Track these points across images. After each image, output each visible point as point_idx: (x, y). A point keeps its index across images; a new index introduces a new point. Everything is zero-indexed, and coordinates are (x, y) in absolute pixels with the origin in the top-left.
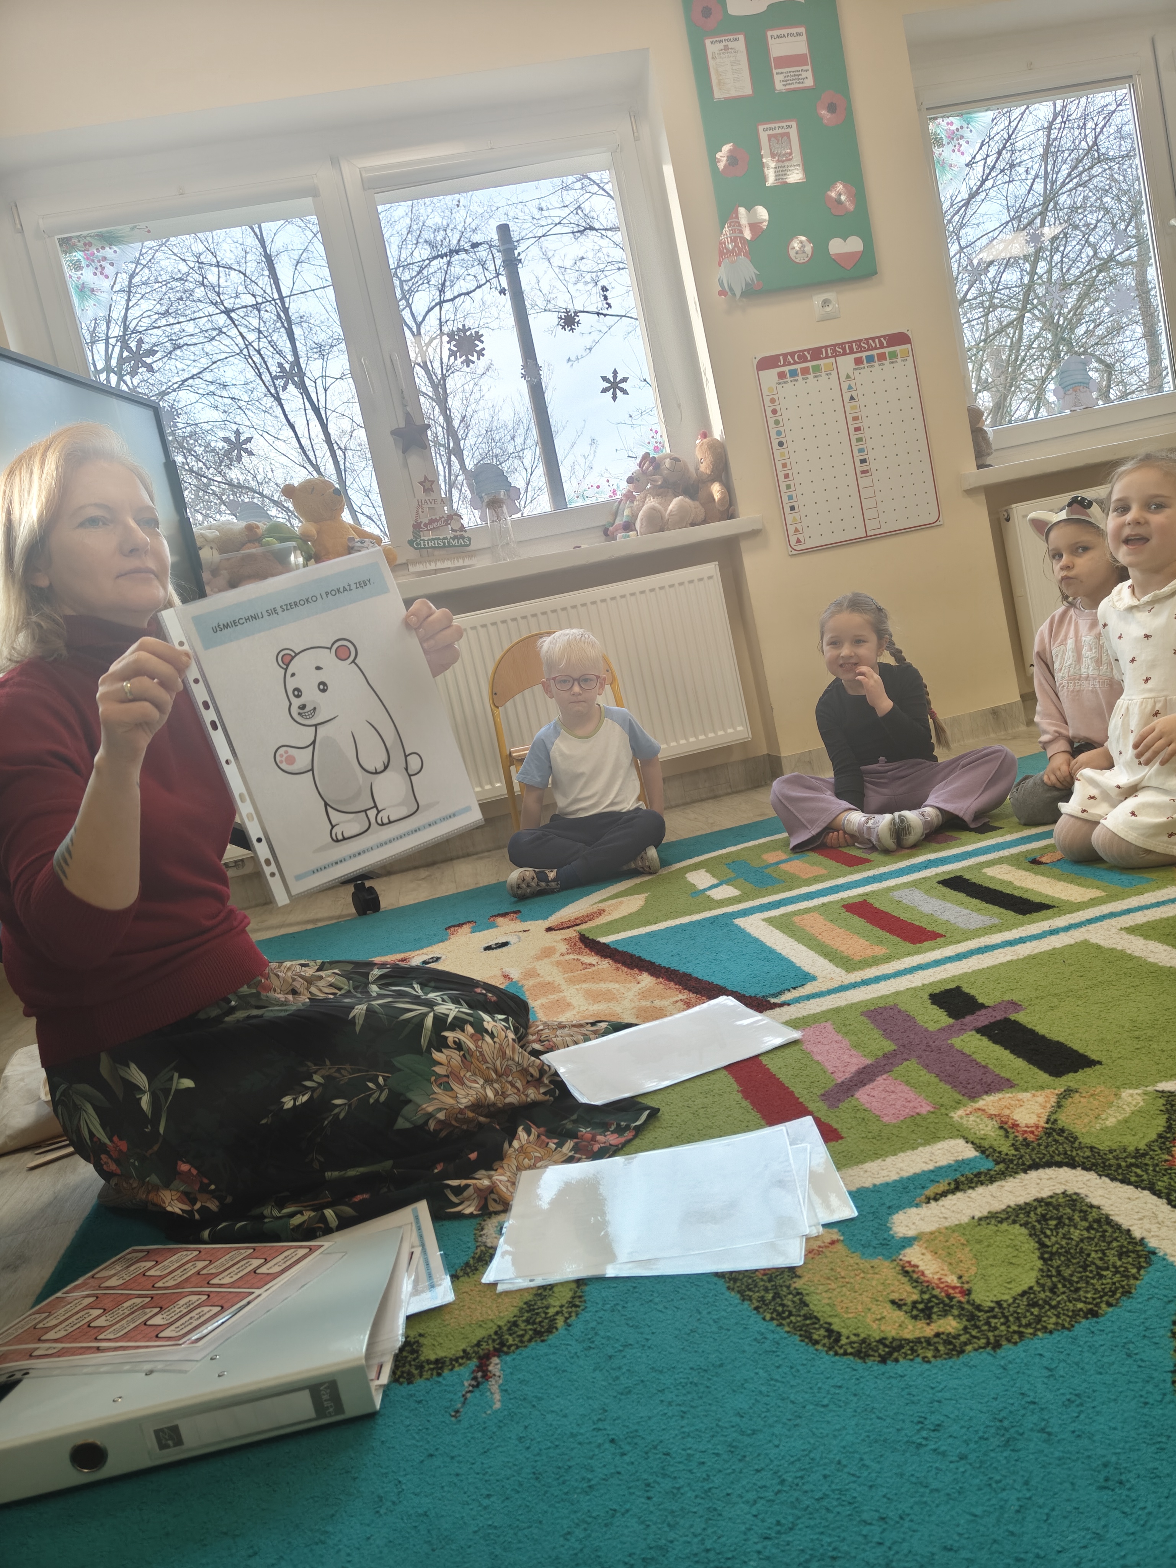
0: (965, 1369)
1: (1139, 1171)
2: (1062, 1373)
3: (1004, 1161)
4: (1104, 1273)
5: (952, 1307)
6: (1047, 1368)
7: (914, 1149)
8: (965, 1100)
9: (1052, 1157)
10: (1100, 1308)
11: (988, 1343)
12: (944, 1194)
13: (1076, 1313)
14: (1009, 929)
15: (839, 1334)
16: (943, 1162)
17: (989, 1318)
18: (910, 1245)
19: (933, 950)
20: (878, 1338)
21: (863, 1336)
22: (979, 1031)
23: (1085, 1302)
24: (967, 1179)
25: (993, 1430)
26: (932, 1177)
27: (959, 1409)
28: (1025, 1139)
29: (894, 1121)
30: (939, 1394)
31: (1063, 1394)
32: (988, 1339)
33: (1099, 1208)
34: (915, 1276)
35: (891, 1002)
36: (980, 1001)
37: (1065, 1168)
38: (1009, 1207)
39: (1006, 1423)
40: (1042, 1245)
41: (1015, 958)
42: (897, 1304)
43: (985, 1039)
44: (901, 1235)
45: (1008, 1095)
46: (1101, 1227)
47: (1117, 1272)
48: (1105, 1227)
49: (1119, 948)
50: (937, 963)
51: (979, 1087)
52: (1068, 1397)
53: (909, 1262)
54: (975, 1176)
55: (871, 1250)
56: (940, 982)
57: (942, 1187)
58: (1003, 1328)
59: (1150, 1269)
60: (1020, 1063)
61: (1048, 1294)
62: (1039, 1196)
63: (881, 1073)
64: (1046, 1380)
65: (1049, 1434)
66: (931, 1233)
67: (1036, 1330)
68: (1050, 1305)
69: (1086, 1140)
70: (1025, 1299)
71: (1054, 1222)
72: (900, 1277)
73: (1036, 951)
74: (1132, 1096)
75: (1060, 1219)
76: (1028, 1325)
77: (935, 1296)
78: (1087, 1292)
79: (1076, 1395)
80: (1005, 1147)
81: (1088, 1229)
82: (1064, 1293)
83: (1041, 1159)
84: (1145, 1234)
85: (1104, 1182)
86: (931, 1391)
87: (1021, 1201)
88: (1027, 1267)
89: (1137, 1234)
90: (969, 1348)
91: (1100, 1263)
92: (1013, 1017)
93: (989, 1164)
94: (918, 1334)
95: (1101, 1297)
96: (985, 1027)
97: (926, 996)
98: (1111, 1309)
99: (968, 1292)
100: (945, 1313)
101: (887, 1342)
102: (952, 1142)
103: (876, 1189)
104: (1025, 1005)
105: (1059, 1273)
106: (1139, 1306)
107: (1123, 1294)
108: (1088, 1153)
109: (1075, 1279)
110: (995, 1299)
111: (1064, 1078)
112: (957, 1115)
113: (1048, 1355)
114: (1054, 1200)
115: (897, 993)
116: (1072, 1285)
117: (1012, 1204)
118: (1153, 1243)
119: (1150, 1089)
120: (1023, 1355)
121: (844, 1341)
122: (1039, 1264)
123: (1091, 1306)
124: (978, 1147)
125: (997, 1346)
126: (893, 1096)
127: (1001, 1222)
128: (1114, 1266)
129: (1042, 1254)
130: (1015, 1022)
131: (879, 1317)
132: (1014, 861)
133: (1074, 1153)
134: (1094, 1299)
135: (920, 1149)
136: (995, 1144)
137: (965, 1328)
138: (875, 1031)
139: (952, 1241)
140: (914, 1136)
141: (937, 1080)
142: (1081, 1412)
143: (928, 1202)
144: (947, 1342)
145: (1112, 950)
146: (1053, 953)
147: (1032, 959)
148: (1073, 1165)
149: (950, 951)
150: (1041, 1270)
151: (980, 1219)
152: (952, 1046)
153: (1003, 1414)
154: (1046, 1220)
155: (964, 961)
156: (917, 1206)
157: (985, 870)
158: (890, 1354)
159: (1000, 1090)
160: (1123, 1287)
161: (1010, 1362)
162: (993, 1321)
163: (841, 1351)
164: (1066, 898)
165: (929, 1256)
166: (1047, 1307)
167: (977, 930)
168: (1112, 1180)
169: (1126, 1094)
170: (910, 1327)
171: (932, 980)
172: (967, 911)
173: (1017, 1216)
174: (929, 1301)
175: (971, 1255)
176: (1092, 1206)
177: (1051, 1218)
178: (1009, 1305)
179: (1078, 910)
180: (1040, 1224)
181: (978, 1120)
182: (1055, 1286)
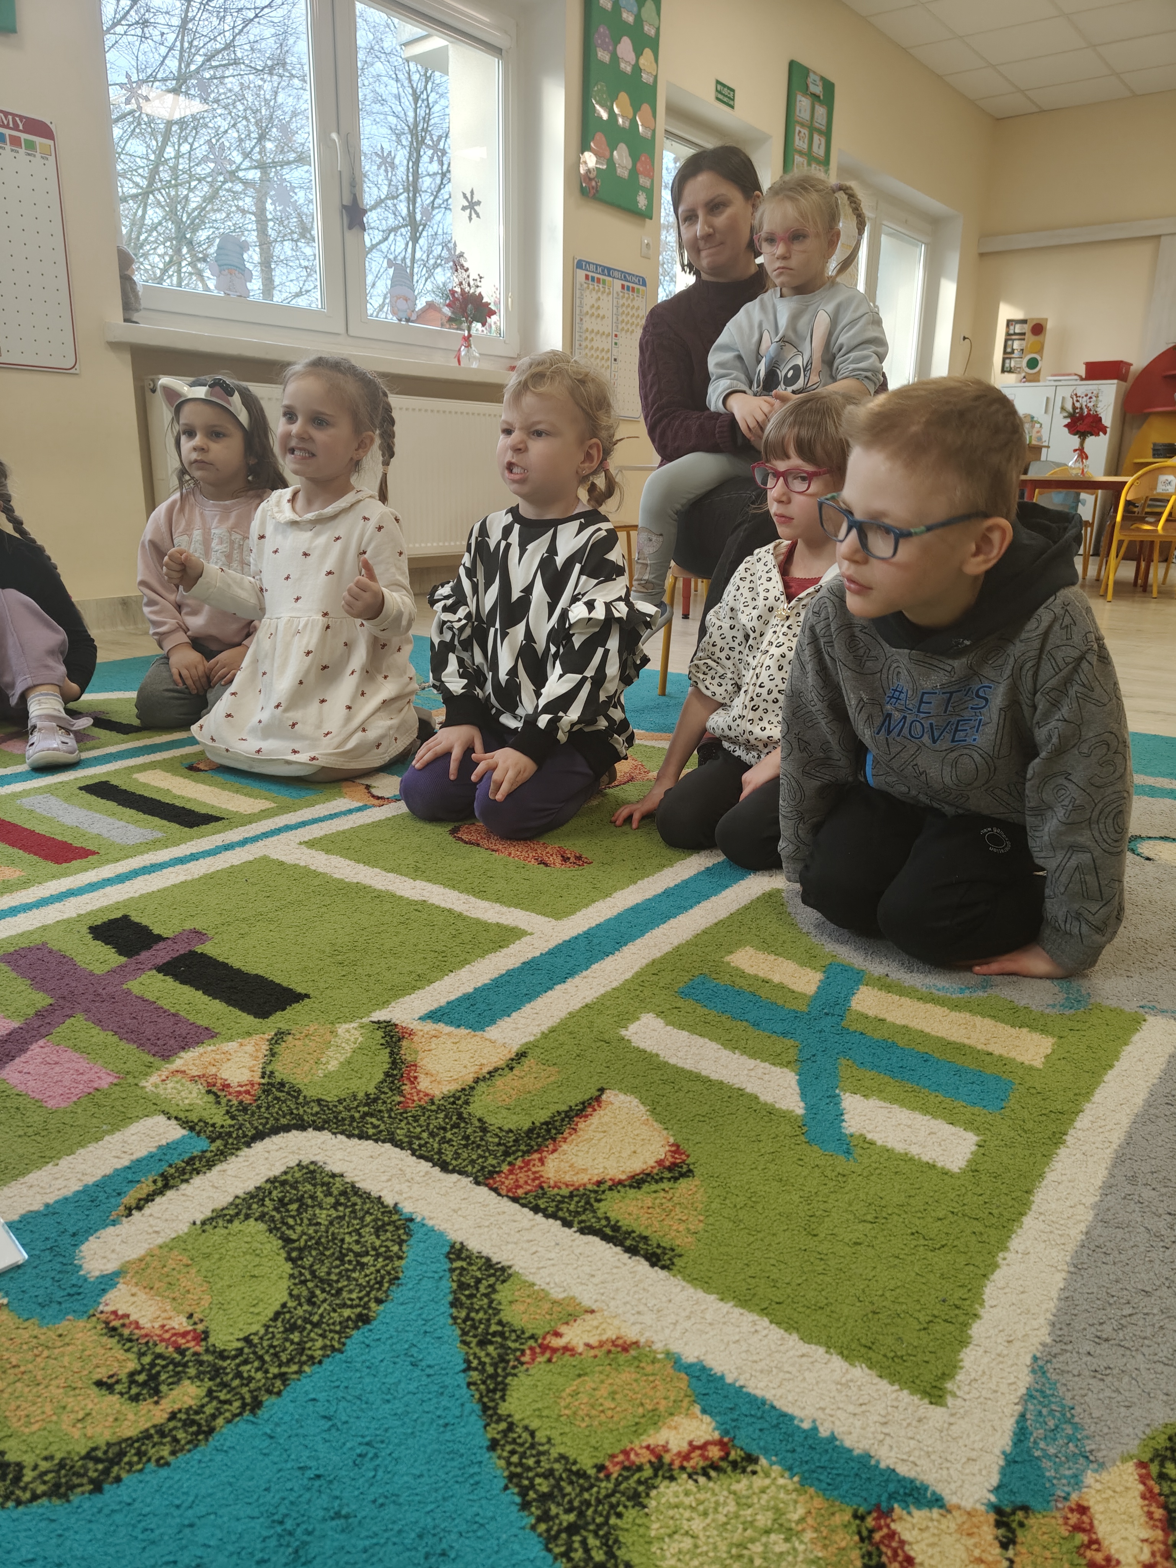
0: (219, 1457)
1: (374, 1120)
2: (344, 1419)
3: (220, 1136)
4: (365, 1260)
5: (185, 1365)
6: (325, 1417)
7: (97, 1140)
8: (157, 1061)
9: (277, 1120)
10: (369, 1309)
11: (244, 1406)
12: (149, 1198)
14: (176, 844)
15: (20, 1466)
16: (141, 1152)
17: (238, 1365)
18: (114, 1286)
19: (86, 870)
20: (83, 1452)
21: (58, 1456)
22: (160, 969)
23: (351, 1307)
24: (177, 1169)
25: (273, 1542)
26: (130, 1177)
27: (220, 1528)
28: (241, 1103)
29: (63, 1105)
30: (190, 1513)
31: (351, 1449)
32: (243, 1398)
33: (341, 1176)
34: (126, 1332)
35: (37, 940)
36: (156, 931)
37: (294, 1132)
38: (237, 1197)
39: (289, 1524)
40: (287, 1240)
41: (189, 878)
42: (105, 1385)
43: (169, 979)
44: (97, 1273)
45: (210, 1048)
46: (349, 1199)
47: (378, 1255)
48: (354, 1199)
49: (302, 864)
50: (93, 887)
51: (172, 1042)
52: (358, 1451)
53: (115, 1313)
54: (188, 1163)
55: (55, 1306)
56: (101, 910)
57: (146, 1187)
58: (259, 1375)
59: (412, 1242)
60: (217, 1006)
61: (306, 1307)
62: (271, 1174)
63: (35, 1039)
64: (326, 1436)
65: (346, 1517)
66: (141, 1260)
67: (301, 1364)
68: (311, 1323)
69: (311, 1092)
70: (279, 1324)
71: (294, 1207)
72: (104, 1339)
73: (212, 870)
74: (348, 1031)
75: (300, 1200)
76: (290, 1361)
77: (160, 1356)
78: (351, 1292)
79: (367, 1444)
80: (219, 1117)
81: (335, 1206)
82: (325, 1300)
83: (263, 1124)
84: (397, 1198)
85: (341, 1142)
86: (176, 1513)
87: (250, 1186)
88: (274, 1277)
89: (389, 1201)
90: (220, 1421)
91: (357, 1248)
92: (199, 949)
93: (202, 1144)
94: (144, 1424)
95: (368, 1294)
96: (168, 964)
97: (85, 930)
98: (381, 1307)
99: (206, 1335)
100: (177, 1378)
101: (100, 1454)
102: (149, 1122)
103: (50, 1211)
104: (211, 933)
105: (313, 1273)
106: (411, 1294)
107: (391, 1282)
108: (316, 1109)
109: (334, 1277)
110: (241, 1336)
111: (272, 1018)
112: (150, 1083)
113: (322, 1396)
114: (289, 1177)
115: (44, 928)
116: (330, 1285)
117: (240, 1193)
118: (407, 1208)
119: (365, 1020)
120: (291, 1407)
121: (28, 1475)
122: (288, 1267)
123: (359, 1310)
124: (185, 1123)
125: (257, 1404)
126: (57, 1069)
127: (230, 1221)
128: (374, 1249)
129: (289, 1253)
130: (203, 955)
131: (81, 1415)
132: (168, 766)
133: (301, 1111)
134: (361, 1299)
135: (107, 1138)
136: (206, 1115)
137: (210, 1392)
138: (20, 980)
139: (171, 1264)
140: (94, 1120)
141: (116, 1039)
142: (375, 1470)
143: (130, 1215)
144: (188, 1423)
145: (296, 866)
146: (232, 871)
147: (209, 878)
148: (302, 1127)
149: (108, 871)
150: (292, 1276)
151: (203, 1223)
152: (128, 992)
153: (283, 1510)
154: (286, 1205)
155: (127, 883)
156: (114, 1223)
157: (135, 776)
158: (106, 1472)
159: (199, 1042)
160: (389, 1273)
161: (277, 1425)
162: (244, 1369)
163: (28, 1495)
164: (235, 809)
165: (142, 1296)
166: (309, 1327)
167: (138, 846)
168: (349, 1136)
169: (341, 1029)
170: (131, 1416)
171: (89, 908)
172: (122, 823)
173: (249, 1208)
174: (153, 1365)
175: (199, 1279)
176: (334, 1176)
177: (291, 1202)
178: (261, 1338)
179: (250, 823)
180: (279, 1212)
181: (178, 1086)
182: (313, 1295)
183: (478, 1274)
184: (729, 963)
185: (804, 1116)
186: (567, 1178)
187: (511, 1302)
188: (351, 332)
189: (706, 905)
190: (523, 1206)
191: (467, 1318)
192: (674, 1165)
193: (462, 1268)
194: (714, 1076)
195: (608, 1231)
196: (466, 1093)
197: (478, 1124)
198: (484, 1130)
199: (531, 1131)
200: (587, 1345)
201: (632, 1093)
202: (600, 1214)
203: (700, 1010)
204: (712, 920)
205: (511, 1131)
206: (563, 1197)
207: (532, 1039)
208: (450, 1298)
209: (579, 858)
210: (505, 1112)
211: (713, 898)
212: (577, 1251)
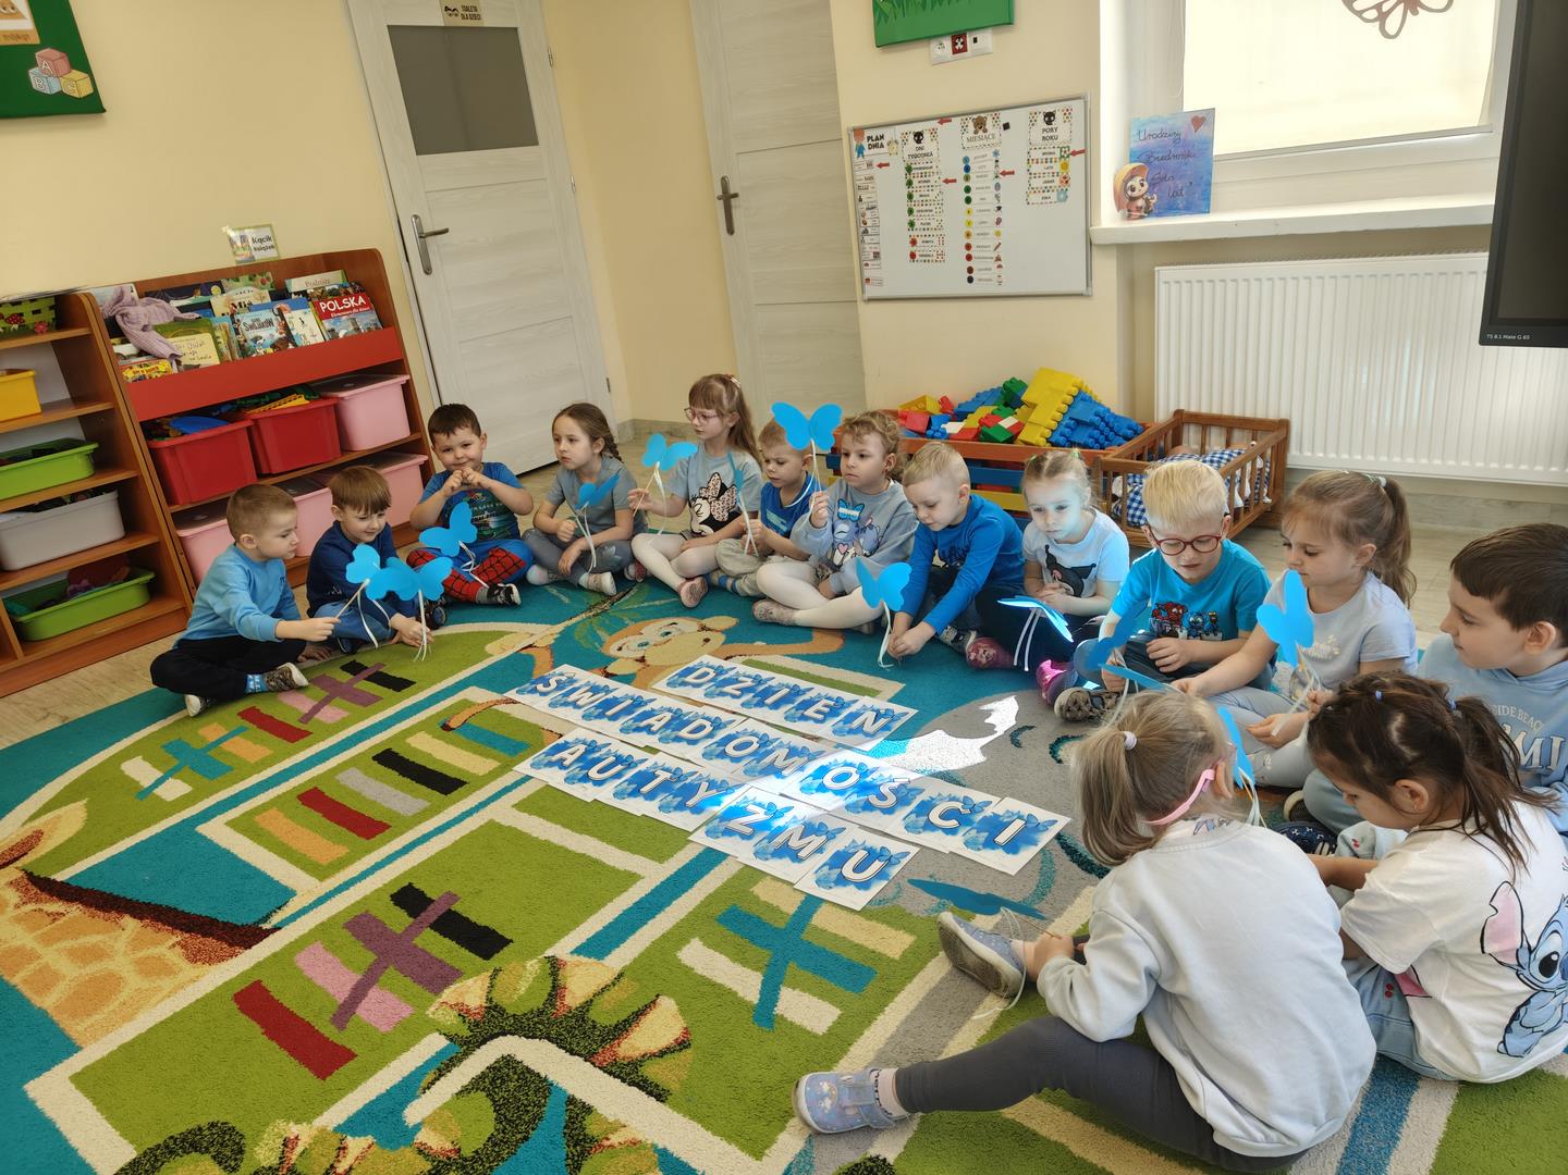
13: (517, 1141)
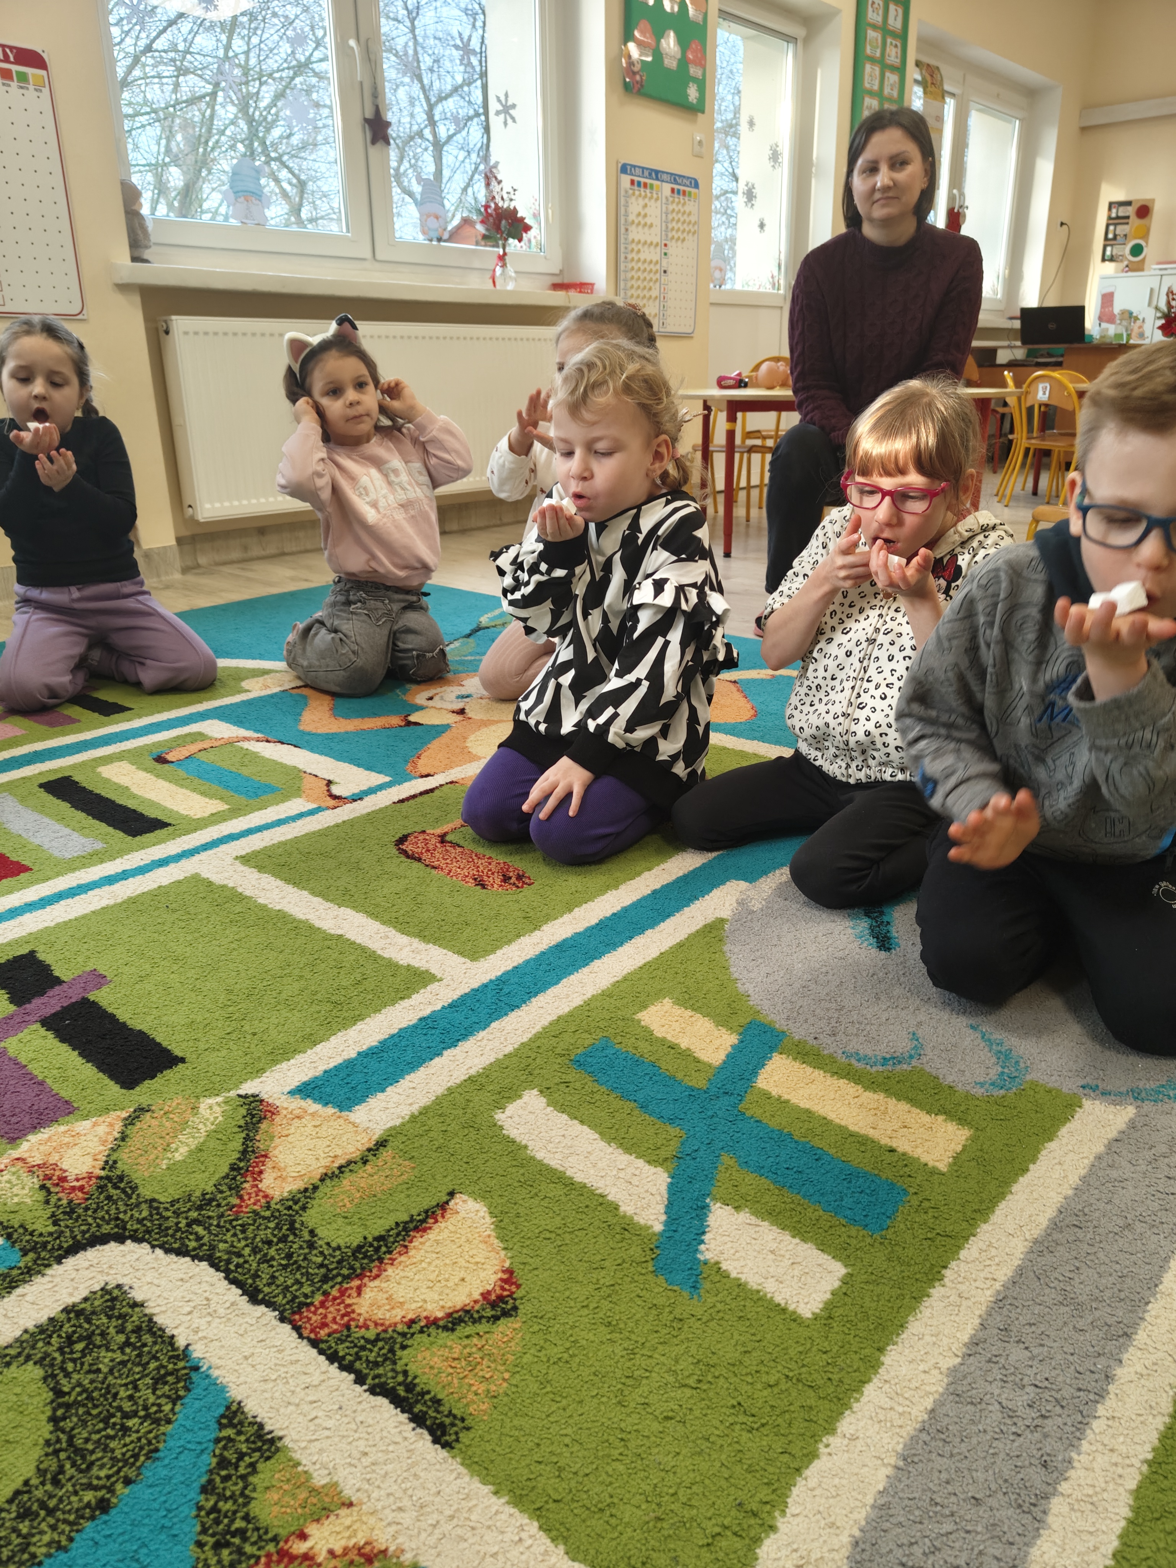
1: (200, 1231)
3: (34, 1247)
4: (130, 1423)
8: (3, 1144)
9: (100, 1227)
10: (114, 1492)
14: (112, 858)
19: (11, 892)
22: (46, 1022)
23: (96, 1488)
28: (70, 1202)
33: (142, 1305)
36: (56, 972)
37: (113, 1244)
38: (26, 1331)
40: (58, 1393)
41: (112, 902)
43: (50, 1035)
45: (61, 1129)
46: (139, 1338)
47: (146, 1417)
48: (145, 1338)
49: (231, 885)
51: (26, 1119)
56: (9, 944)
59: (188, 1399)
60: (88, 1071)
61: (49, 1487)
62: (70, 1301)
68: (47, 1508)
69: (147, 1190)
70: (14, 1507)
73: (138, 892)
74: (211, 1108)
75: (89, 1338)
78: (102, 1467)
81: (122, 1348)
82: (71, 1478)
83: (84, 1233)
84: (192, 1338)
85: (156, 1259)
87: (43, 1317)
88: (29, 1443)
89: (181, 1342)
91: (127, 1406)
92: (93, 996)
93: (13, 1258)
95: (119, 1471)
96: (56, 1014)
98: (127, 1490)
104: (111, 975)
106: (165, 1472)
107: (148, 1456)
108: (145, 1213)
109: (90, 1446)
111: (137, 1090)
114: (87, 1305)
116: (83, 1458)
117: (30, 1325)
118: (197, 1352)
119: (233, 1093)
122: (47, 1431)
123: (102, 1493)
128: (146, 1408)
129: (54, 1411)
130: (94, 1004)
133: (128, 1215)
134: (109, 1477)
136: (28, 1217)
145: (224, 887)
148: (120, 1239)
149: (36, 891)
150: (48, 1443)
152: (5, 1052)
154: (71, 1345)
155: (48, 909)
157: (100, 769)
159: (52, 1121)
160: (150, 1443)
164: (185, 813)
166: (43, 1514)
167: (73, 860)
168: (167, 1251)
172: (67, 831)
173: (33, 1347)
176: (135, 1305)
177: (80, 1339)
179: (196, 830)
180: (63, 1353)
181: (13, 1179)
182: (61, 1470)
183: (244, 1448)
184: (639, 1021)
185: (661, 1234)
186: (379, 1315)
187: (267, 1488)
188: (379, 256)
189: (639, 941)
190: (321, 1352)
191: (214, 1509)
192: (501, 1298)
193: (229, 1439)
194: (579, 1178)
195: (401, 1391)
196: (309, 1192)
197: (307, 1237)
198: (311, 1245)
199: (360, 1247)
200: (331, 1552)
201: (484, 1198)
202: (399, 1368)
203: (591, 1086)
204: (640, 961)
205: (339, 1248)
206: (367, 1341)
207: (398, 1122)
208: (204, 1479)
209: (519, 877)
210: (340, 1221)
211: (649, 932)
212: (359, 1419)
